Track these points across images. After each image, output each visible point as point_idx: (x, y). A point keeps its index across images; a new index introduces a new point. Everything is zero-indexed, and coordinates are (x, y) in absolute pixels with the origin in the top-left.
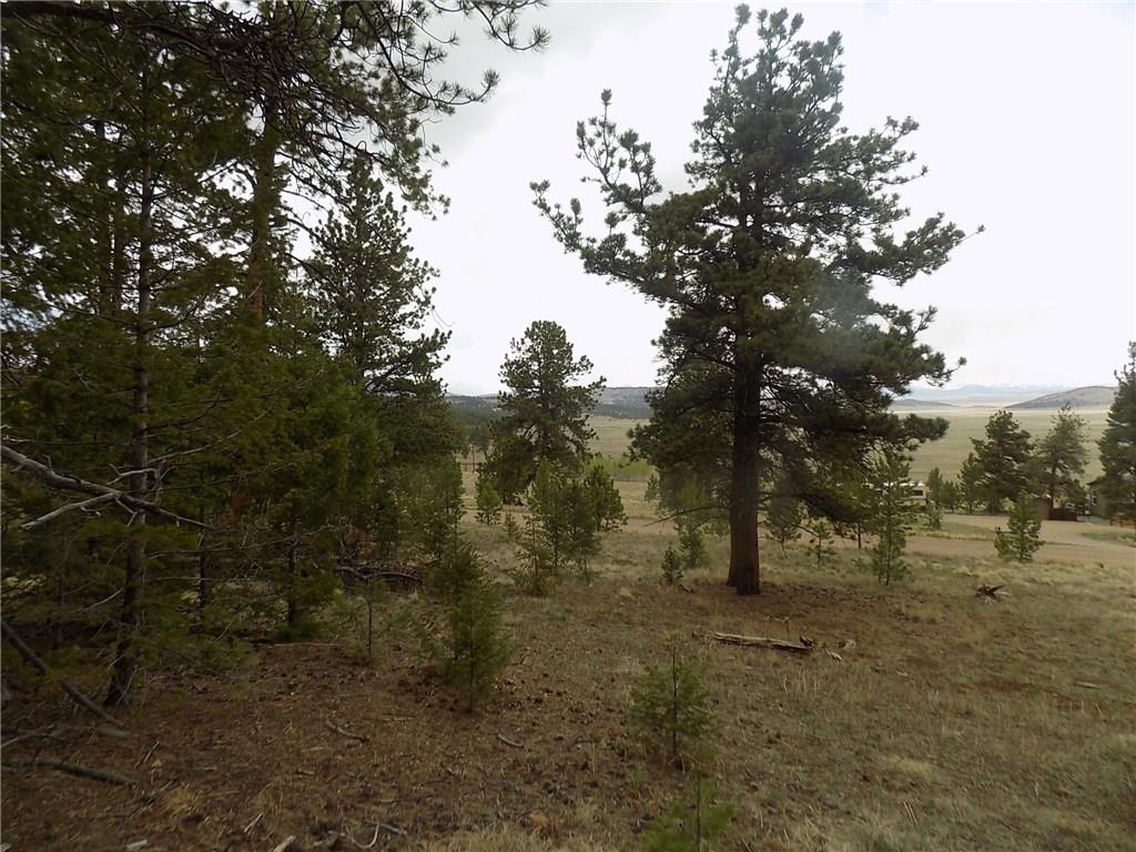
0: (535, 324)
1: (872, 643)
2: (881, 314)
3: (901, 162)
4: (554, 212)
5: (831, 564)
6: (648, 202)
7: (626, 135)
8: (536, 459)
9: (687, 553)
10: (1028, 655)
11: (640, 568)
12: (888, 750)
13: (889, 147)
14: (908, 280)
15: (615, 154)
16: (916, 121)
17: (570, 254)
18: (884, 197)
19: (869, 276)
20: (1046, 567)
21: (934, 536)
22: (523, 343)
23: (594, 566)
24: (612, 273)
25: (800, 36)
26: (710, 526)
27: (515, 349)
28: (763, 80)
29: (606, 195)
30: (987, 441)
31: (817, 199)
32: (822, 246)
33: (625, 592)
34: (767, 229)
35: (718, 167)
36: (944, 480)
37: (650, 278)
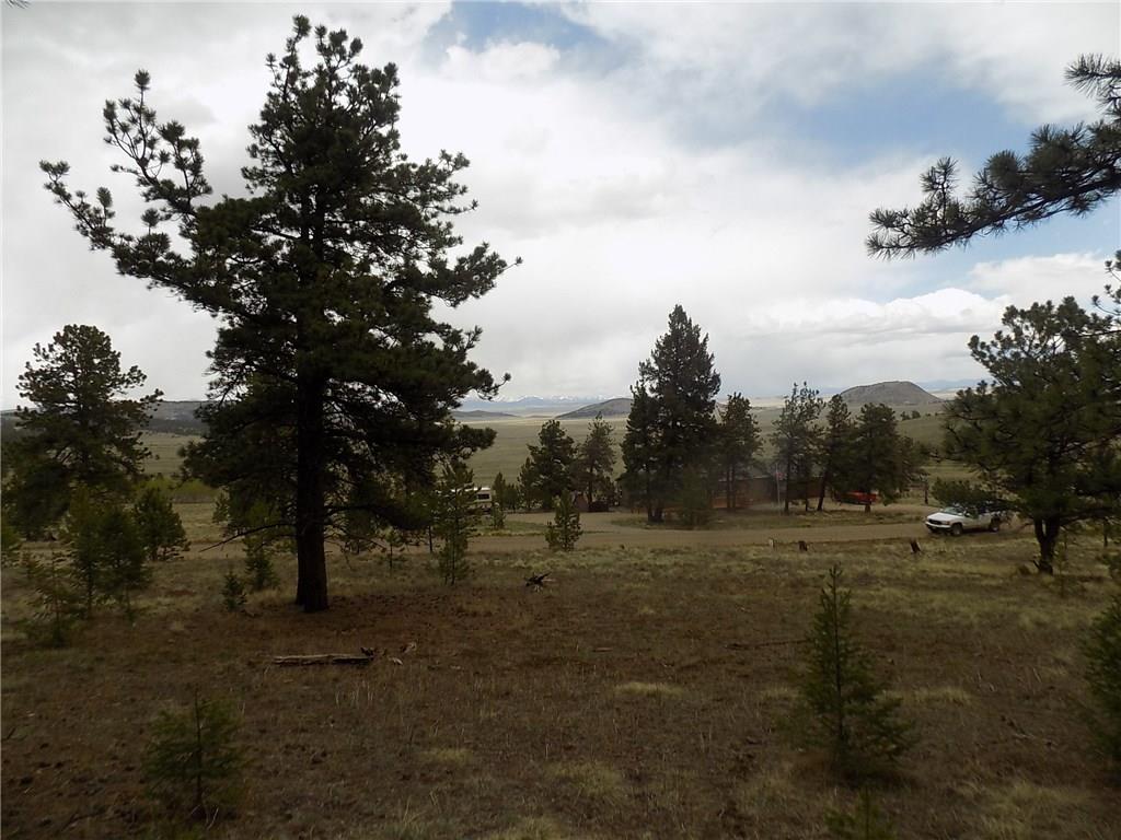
0: (68, 329)
1: (433, 643)
2: (437, 332)
3: (454, 193)
4: (76, 201)
5: (403, 571)
6: (196, 202)
7: (169, 126)
8: (72, 485)
9: (254, 575)
10: (563, 632)
11: (198, 597)
12: (430, 744)
13: (444, 179)
14: (461, 303)
15: (156, 145)
16: (467, 158)
17: (98, 251)
18: (439, 224)
19: (428, 297)
20: (584, 553)
21: (498, 535)
22: (51, 349)
23: (142, 602)
24: (153, 276)
25: (358, 60)
26: (282, 544)
27: (40, 357)
28: (322, 95)
29: (145, 189)
30: (540, 447)
31: (377, 219)
32: (383, 265)
33: (177, 626)
34: (329, 243)
35: (278, 176)
36: (507, 483)
37: (196, 284)
